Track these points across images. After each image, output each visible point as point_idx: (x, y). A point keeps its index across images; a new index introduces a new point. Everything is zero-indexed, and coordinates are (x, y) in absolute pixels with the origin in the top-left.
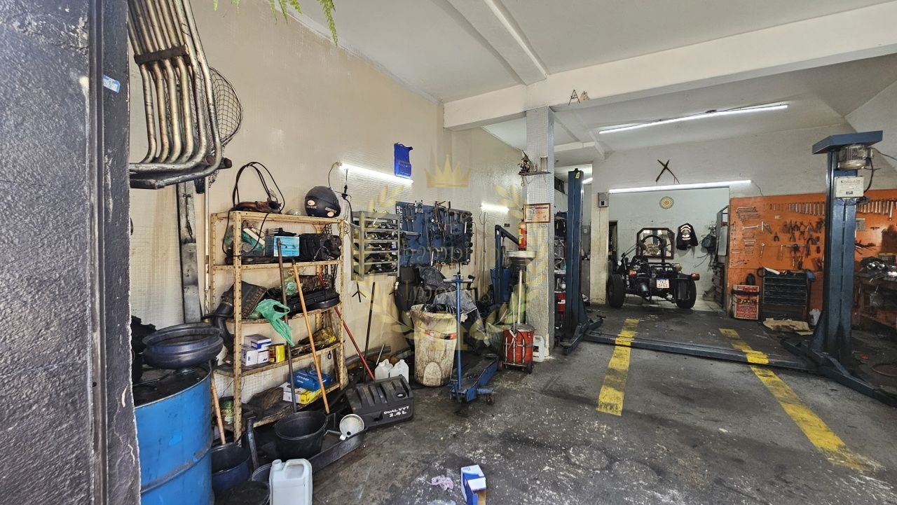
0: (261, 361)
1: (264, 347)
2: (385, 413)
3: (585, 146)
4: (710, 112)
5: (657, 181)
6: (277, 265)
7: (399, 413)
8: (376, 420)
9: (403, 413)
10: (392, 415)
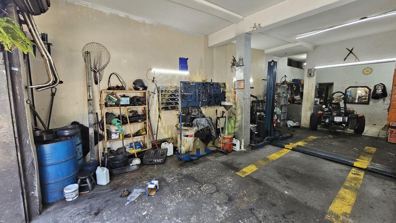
0: (117, 138)
1: (118, 134)
2: (154, 160)
3: (296, 45)
4: (363, 18)
5: (344, 60)
6: (119, 107)
7: (158, 161)
8: (151, 162)
9: (160, 161)
10: (155, 161)
